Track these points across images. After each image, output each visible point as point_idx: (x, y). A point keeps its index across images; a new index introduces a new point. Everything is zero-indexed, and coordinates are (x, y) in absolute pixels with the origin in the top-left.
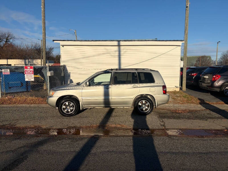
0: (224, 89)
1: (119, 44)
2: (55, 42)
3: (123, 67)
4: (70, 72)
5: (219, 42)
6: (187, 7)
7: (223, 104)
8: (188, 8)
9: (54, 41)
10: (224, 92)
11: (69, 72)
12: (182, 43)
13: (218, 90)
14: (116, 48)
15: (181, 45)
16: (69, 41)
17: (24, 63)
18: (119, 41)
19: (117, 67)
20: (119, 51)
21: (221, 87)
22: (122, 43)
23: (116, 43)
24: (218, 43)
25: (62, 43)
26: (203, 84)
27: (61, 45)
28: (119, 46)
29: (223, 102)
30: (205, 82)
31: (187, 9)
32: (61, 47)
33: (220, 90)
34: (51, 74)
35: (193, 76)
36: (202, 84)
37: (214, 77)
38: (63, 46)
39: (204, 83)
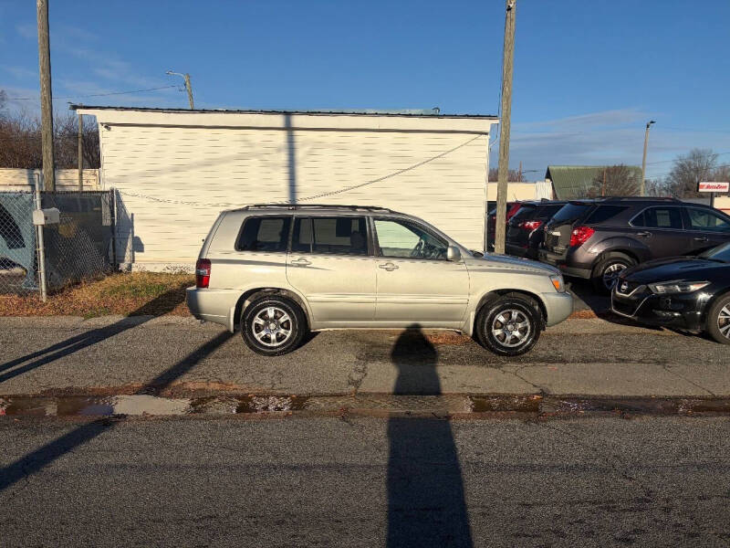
0: (604, 270)
1: (288, 122)
2: (80, 112)
3: (302, 199)
4: (132, 215)
5: (652, 122)
6: (509, 9)
7: (591, 317)
8: (513, 11)
9: (75, 107)
10: (605, 280)
11: (129, 211)
12: (492, 126)
13: (586, 274)
14: (281, 137)
15: (488, 129)
16: (127, 109)
17: (26, 182)
18: (287, 114)
19: (283, 198)
20: (291, 148)
21: (593, 264)
22: (298, 121)
23: (278, 120)
24: (648, 126)
25: (102, 116)
26: (548, 256)
27: (102, 124)
28: (289, 128)
29: (592, 312)
30: (555, 248)
31: (509, 15)
32: (102, 129)
33: (592, 273)
34: (46, 218)
35: (530, 229)
36: (545, 255)
37: (575, 232)
38: (106, 127)
39: (552, 252)
